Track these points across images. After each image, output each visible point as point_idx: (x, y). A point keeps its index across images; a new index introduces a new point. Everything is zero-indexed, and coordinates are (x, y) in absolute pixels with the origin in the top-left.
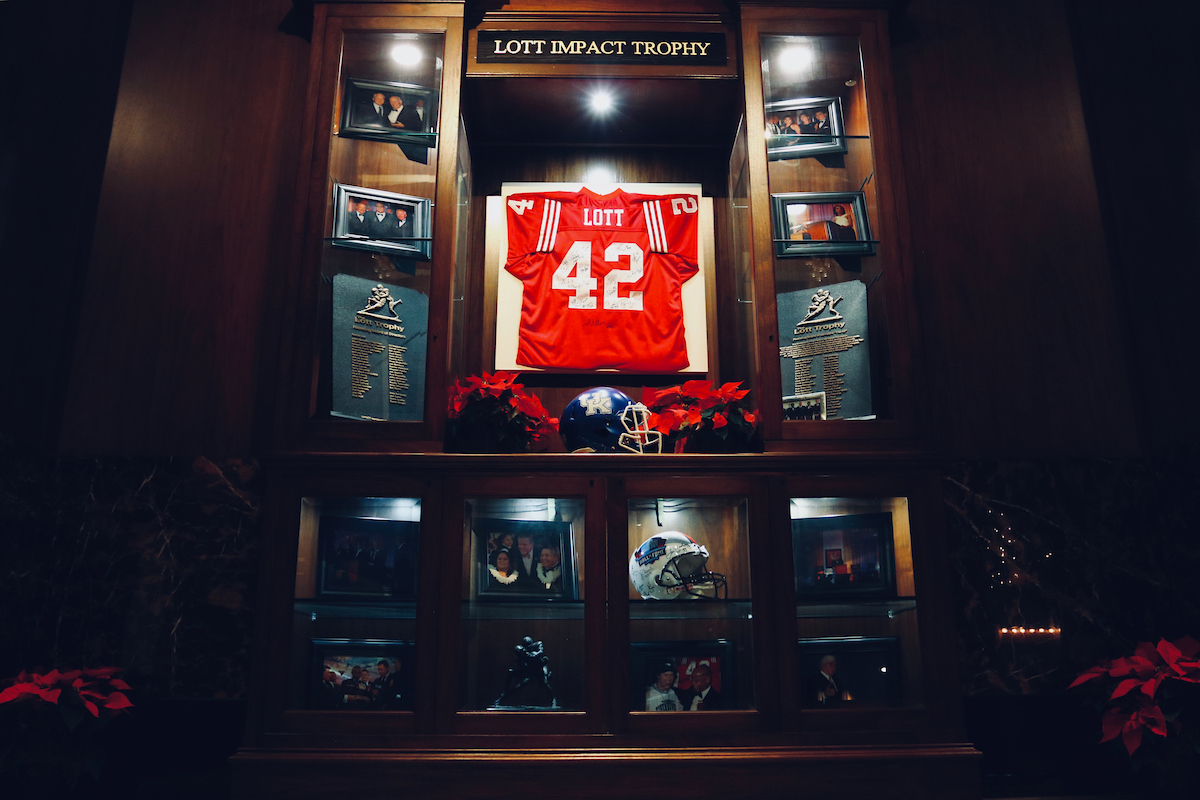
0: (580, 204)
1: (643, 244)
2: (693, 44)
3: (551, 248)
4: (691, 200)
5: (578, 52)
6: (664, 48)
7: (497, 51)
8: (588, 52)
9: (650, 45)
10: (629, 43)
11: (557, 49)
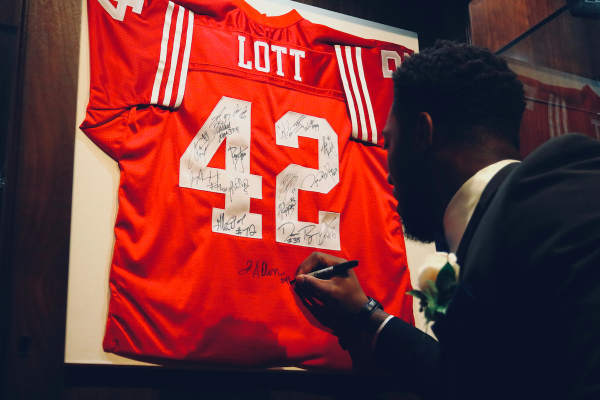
0: (229, 23)
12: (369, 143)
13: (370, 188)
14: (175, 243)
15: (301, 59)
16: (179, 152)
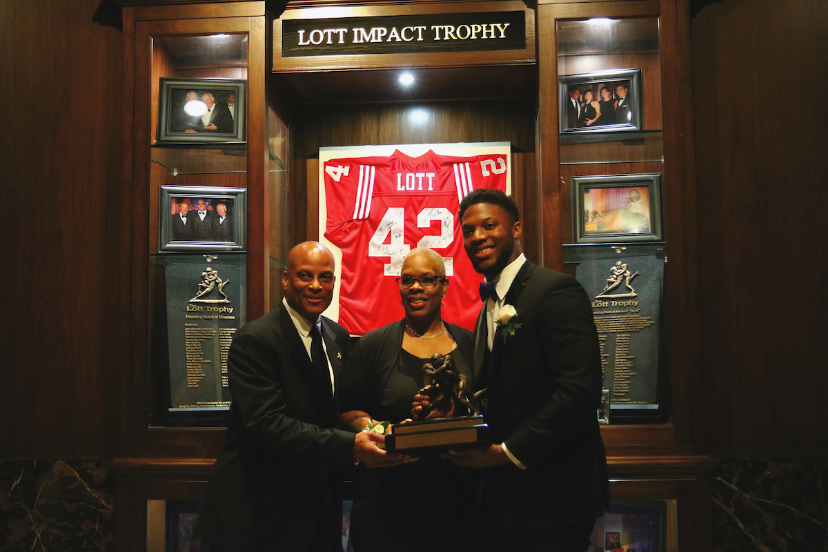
0: (393, 168)
1: (453, 206)
2: (492, 26)
3: (367, 216)
4: (500, 160)
5: (380, 40)
6: (464, 32)
7: (301, 43)
8: (389, 40)
9: (450, 29)
10: (429, 28)
11: (359, 38)
14: (367, 283)
15: (433, 178)
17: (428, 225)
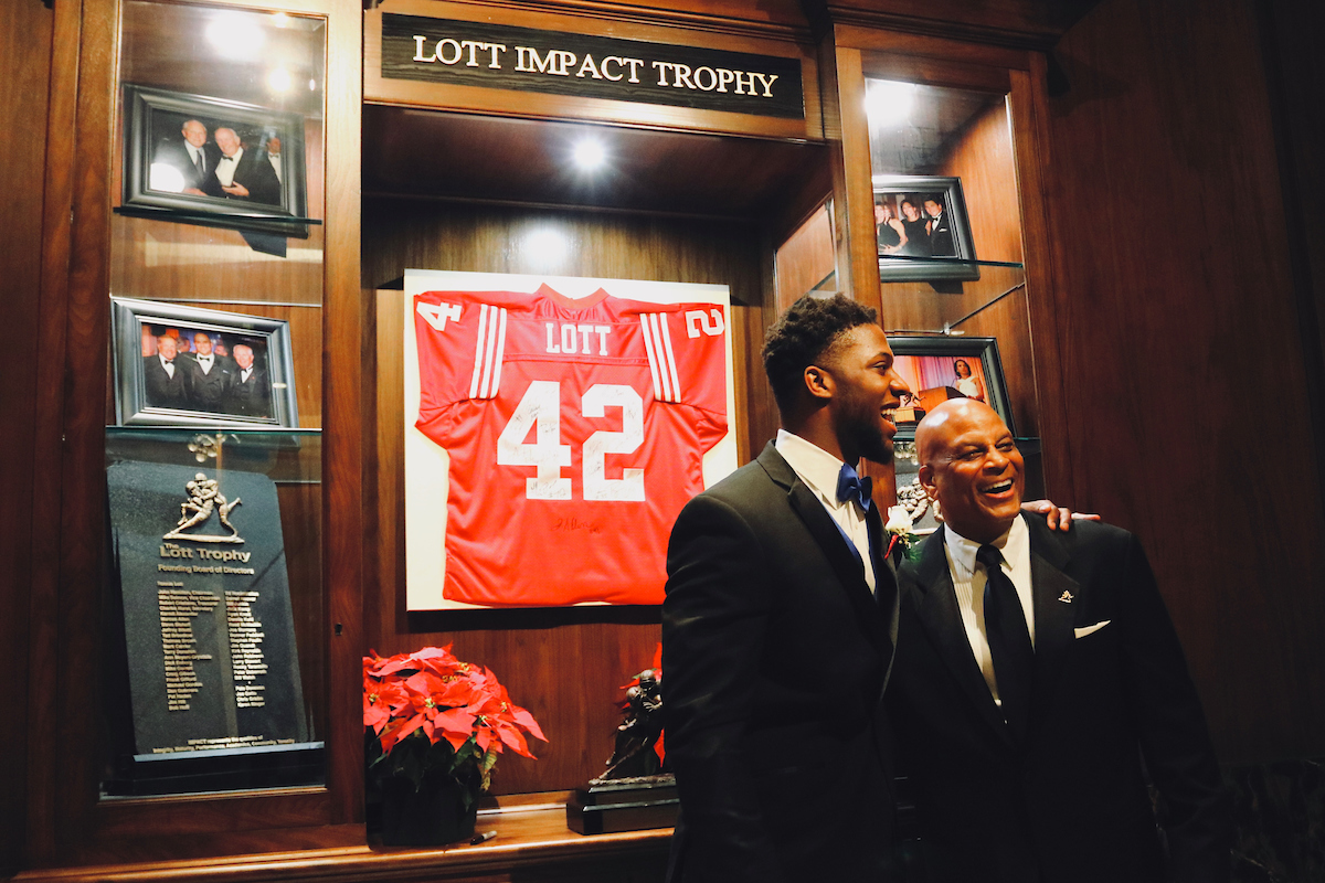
0: (539, 313)
1: (643, 387)
2: (751, 75)
3: (493, 395)
4: (715, 313)
5: (563, 72)
6: (706, 79)
7: (419, 57)
8: (580, 74)
9: (683, 71)
10: (648, 63)
11: (527, 64)
12: (673, 403)
13: (673, 443)
14: (496, 512)
15: (607, 334)
16: (496, 434)
17: (601, 414)
